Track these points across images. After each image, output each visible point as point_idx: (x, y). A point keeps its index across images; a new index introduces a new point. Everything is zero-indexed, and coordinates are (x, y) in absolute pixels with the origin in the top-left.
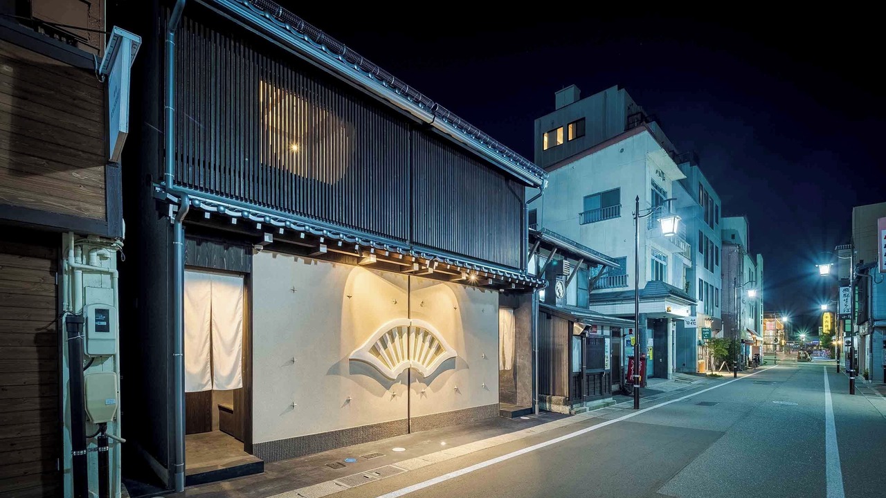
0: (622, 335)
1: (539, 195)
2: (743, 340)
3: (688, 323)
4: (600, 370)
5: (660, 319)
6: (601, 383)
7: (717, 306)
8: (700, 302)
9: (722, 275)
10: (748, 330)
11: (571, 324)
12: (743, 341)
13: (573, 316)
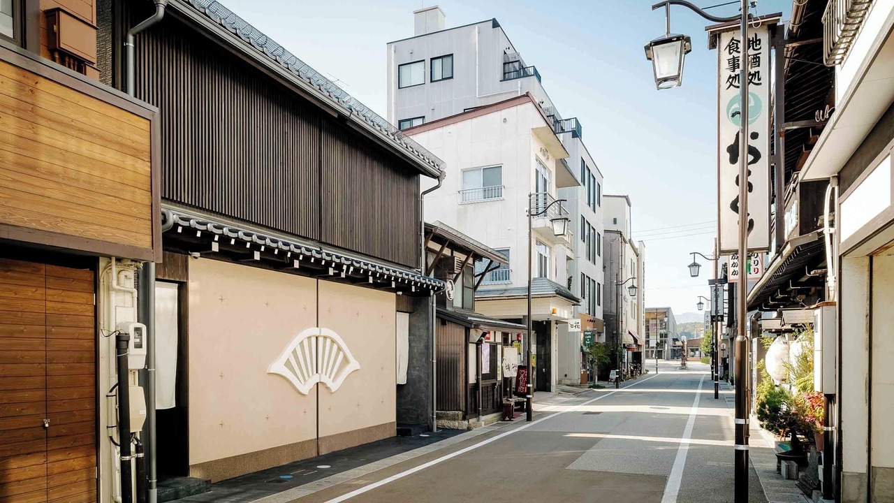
0: (510, 342)
1: (437, 187)
2: (624, 345)
3: (572, 326)
4: (493, 381)
5: (543, 321)
6: (493, 395)
7: (599, 305)
8: (583, 300)
9: (604, 267)
10: (630, 333)
11: (467, 330)
12: (624, 347)
13: (471, 322)
